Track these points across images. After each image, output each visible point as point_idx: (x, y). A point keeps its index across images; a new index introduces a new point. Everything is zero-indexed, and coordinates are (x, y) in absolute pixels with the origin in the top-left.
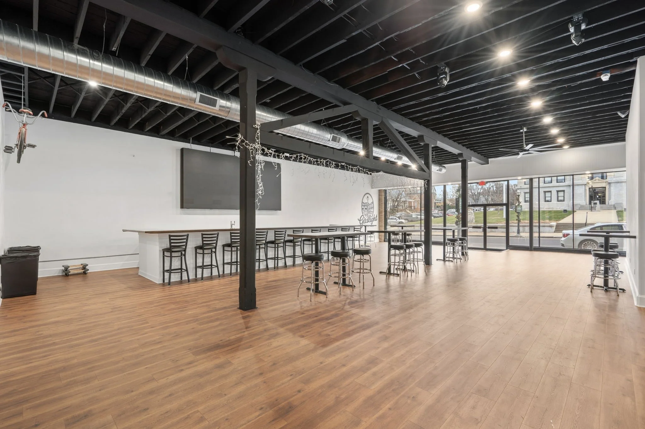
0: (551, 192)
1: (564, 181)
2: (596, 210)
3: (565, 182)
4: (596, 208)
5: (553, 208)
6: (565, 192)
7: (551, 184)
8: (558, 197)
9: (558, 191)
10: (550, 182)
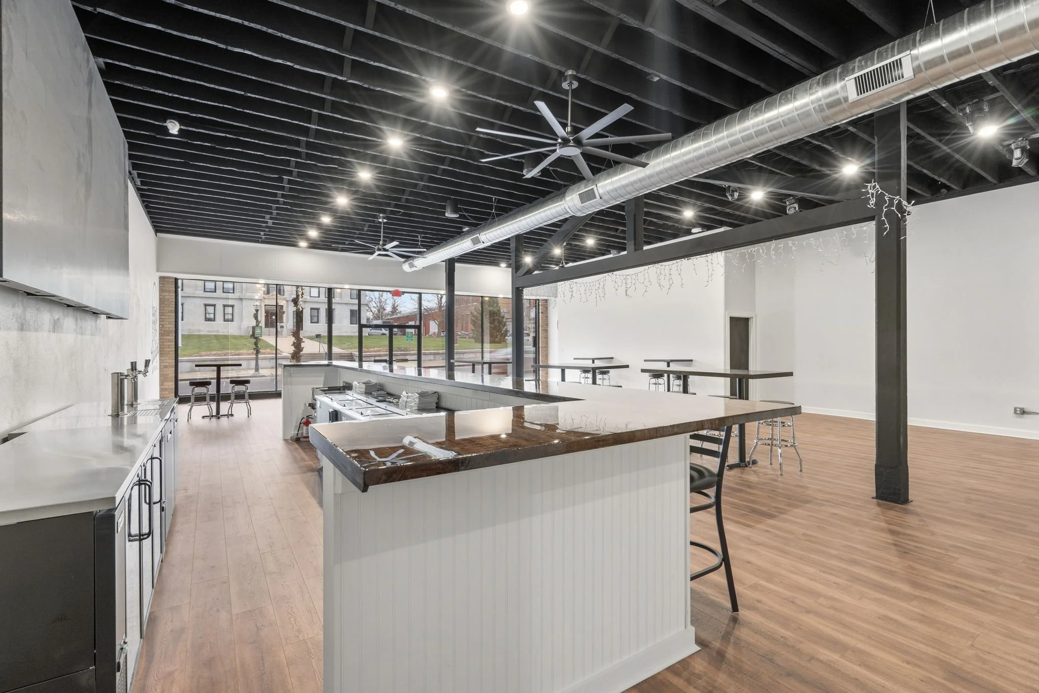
0: (214, 306)
1: (232, 292)
2: (283, 335)
3: (234, 293)
4: (283, 333)
5: (218, 331)
6: (235, 308)
7: (215, 293)
8: (224, 314)
9: (225, 306)
10: (214, 291)
